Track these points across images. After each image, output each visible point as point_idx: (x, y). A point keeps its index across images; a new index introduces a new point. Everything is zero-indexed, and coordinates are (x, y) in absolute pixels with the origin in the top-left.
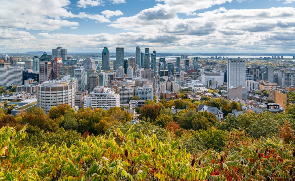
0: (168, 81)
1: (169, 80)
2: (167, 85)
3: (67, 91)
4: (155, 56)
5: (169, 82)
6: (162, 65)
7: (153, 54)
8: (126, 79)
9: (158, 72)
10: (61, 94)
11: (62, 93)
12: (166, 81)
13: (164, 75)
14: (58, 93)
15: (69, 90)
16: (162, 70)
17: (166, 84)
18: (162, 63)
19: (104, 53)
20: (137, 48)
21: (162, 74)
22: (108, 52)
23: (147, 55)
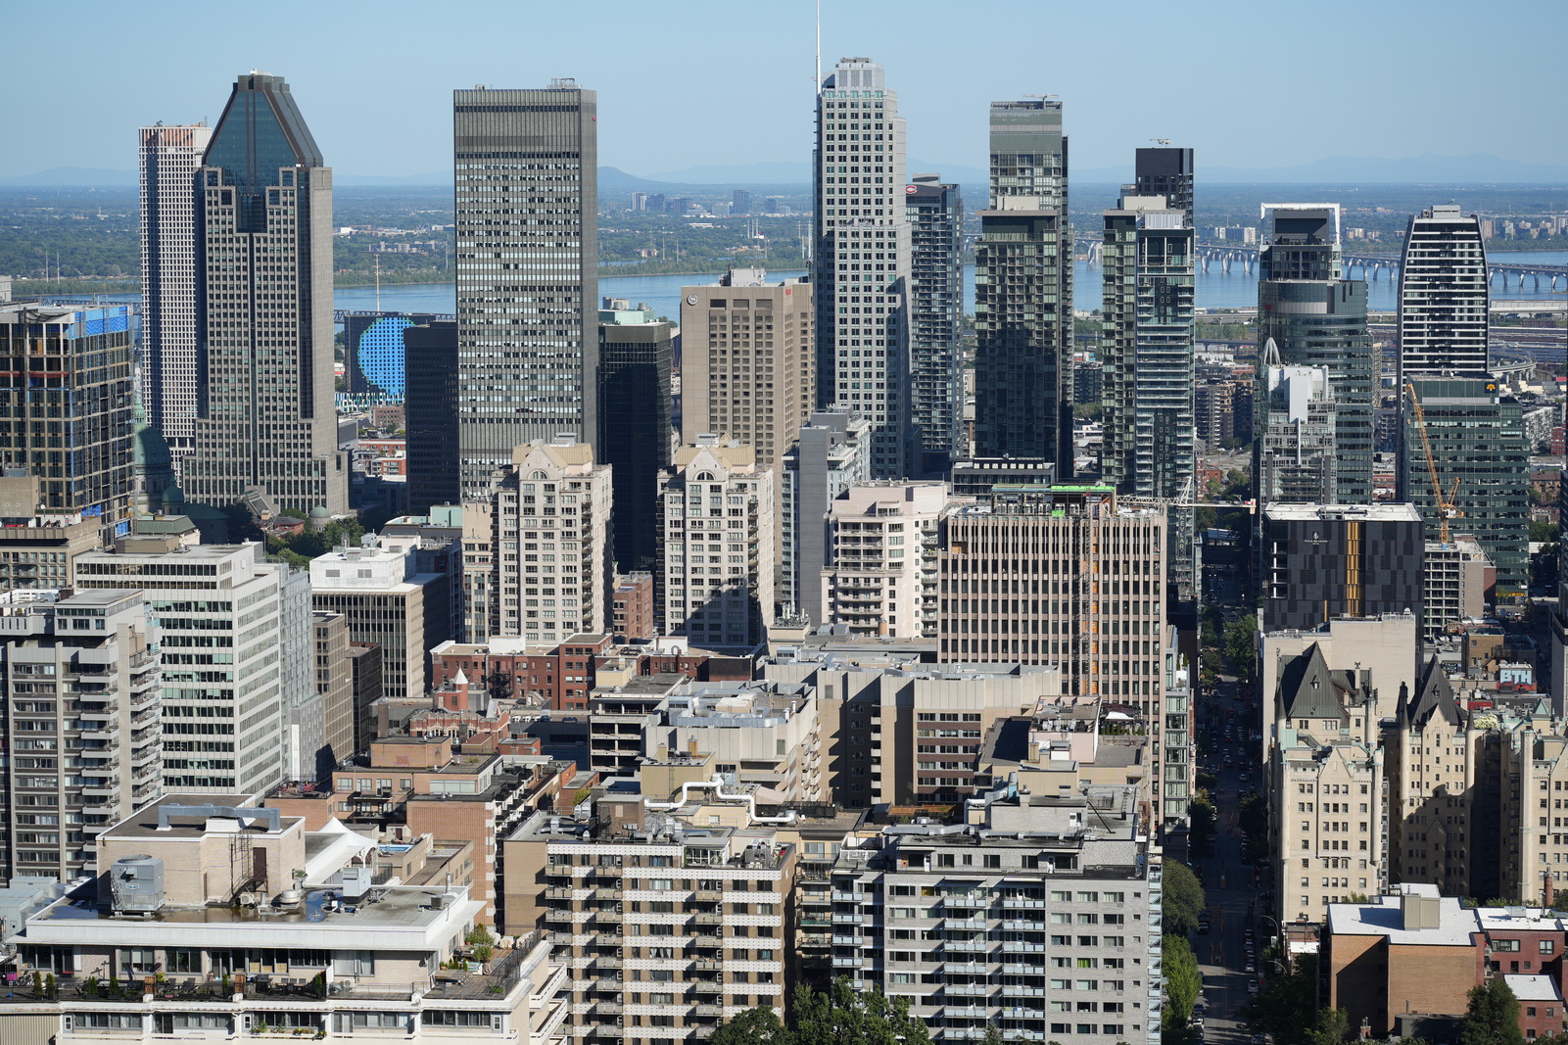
2: (1408, 776)
4: (1178, 240)
5: (1437, 722)
6: (1298, 410)
7: (1133, 205)
8: (646, 665)
12: (1386, 708)
13: (1338, 607)
16: (1310, 512)
17: (1392, 768)
18: (1303, 383)
19: (227, 198)
20: (844, 91)
21: (1308, 577)
22: (305, 178)
23: (1030, 224)
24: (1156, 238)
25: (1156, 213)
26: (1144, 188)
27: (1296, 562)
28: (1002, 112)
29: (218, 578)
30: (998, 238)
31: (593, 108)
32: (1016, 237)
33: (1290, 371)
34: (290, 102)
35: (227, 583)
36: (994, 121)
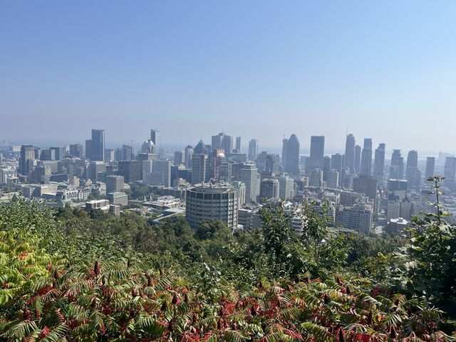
0: (404, 201)
1: (406, 199)
3: (226, 200)
4: (383, 152)
5: (406, 202)
7: (379, 149)
9: (386, 182)
10: (218, 205)
11: (219, 203)
12: (401, 200)
13: (397, 189)
14: (214, 203)
15: (229, 200)
16: (395, 180)
17: (401, 206)
18: (396, 167)
20: (349, 137)
31: (324, 138)
34: (296, 137)
36: (365, 140)
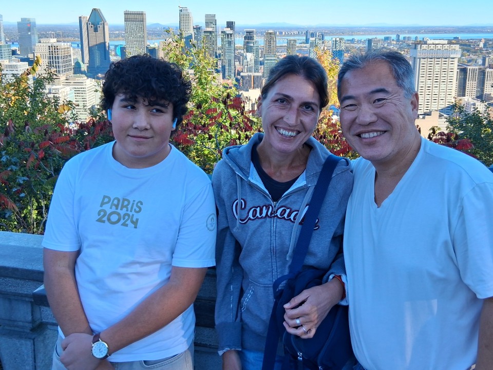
13: (250, 88)
16: (247, 74)
19: (92, 27)
20: (183, 12)
21: (246, 83)
22: (104, 24)
23: (210, 32)
24: (228, 35)
25: (229, 31)
26: (228, 27)
27: (244, 81)
28: (207, 16)
29: (84, 84)
30: (206, 34)
31: (145, 14)
32: (209, 34)
33: (247, 54)
34: (101, 12)
35: (85, 85)
36: (206, 17)
